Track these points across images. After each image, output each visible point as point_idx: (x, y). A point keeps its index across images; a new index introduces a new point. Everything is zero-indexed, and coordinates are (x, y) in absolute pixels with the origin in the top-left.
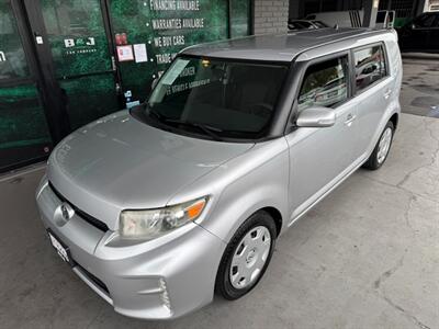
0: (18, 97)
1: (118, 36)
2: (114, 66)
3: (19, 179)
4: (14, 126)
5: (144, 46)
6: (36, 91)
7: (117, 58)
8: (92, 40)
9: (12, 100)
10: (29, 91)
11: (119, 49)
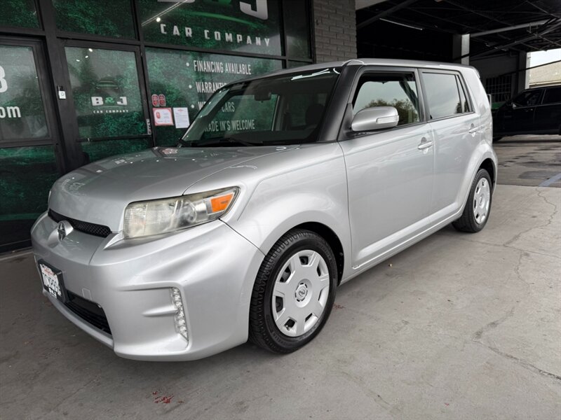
0: (31, 160)
1: (155, 98)
2: (149, 130)
3: (20, 259)
4: (22, 195)
5: (185, 110)
6: (53, 153)
7: (152, 121)
8: (124, 99)
9: (24, 163)
10: (44, 154)
11: (156, 111)
